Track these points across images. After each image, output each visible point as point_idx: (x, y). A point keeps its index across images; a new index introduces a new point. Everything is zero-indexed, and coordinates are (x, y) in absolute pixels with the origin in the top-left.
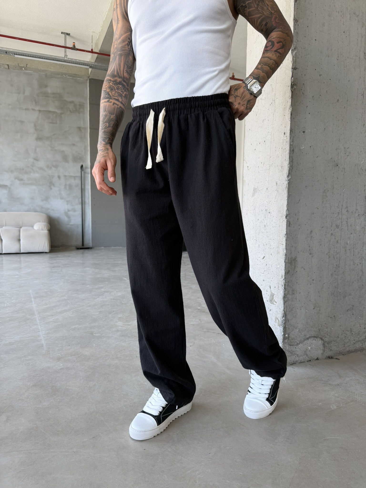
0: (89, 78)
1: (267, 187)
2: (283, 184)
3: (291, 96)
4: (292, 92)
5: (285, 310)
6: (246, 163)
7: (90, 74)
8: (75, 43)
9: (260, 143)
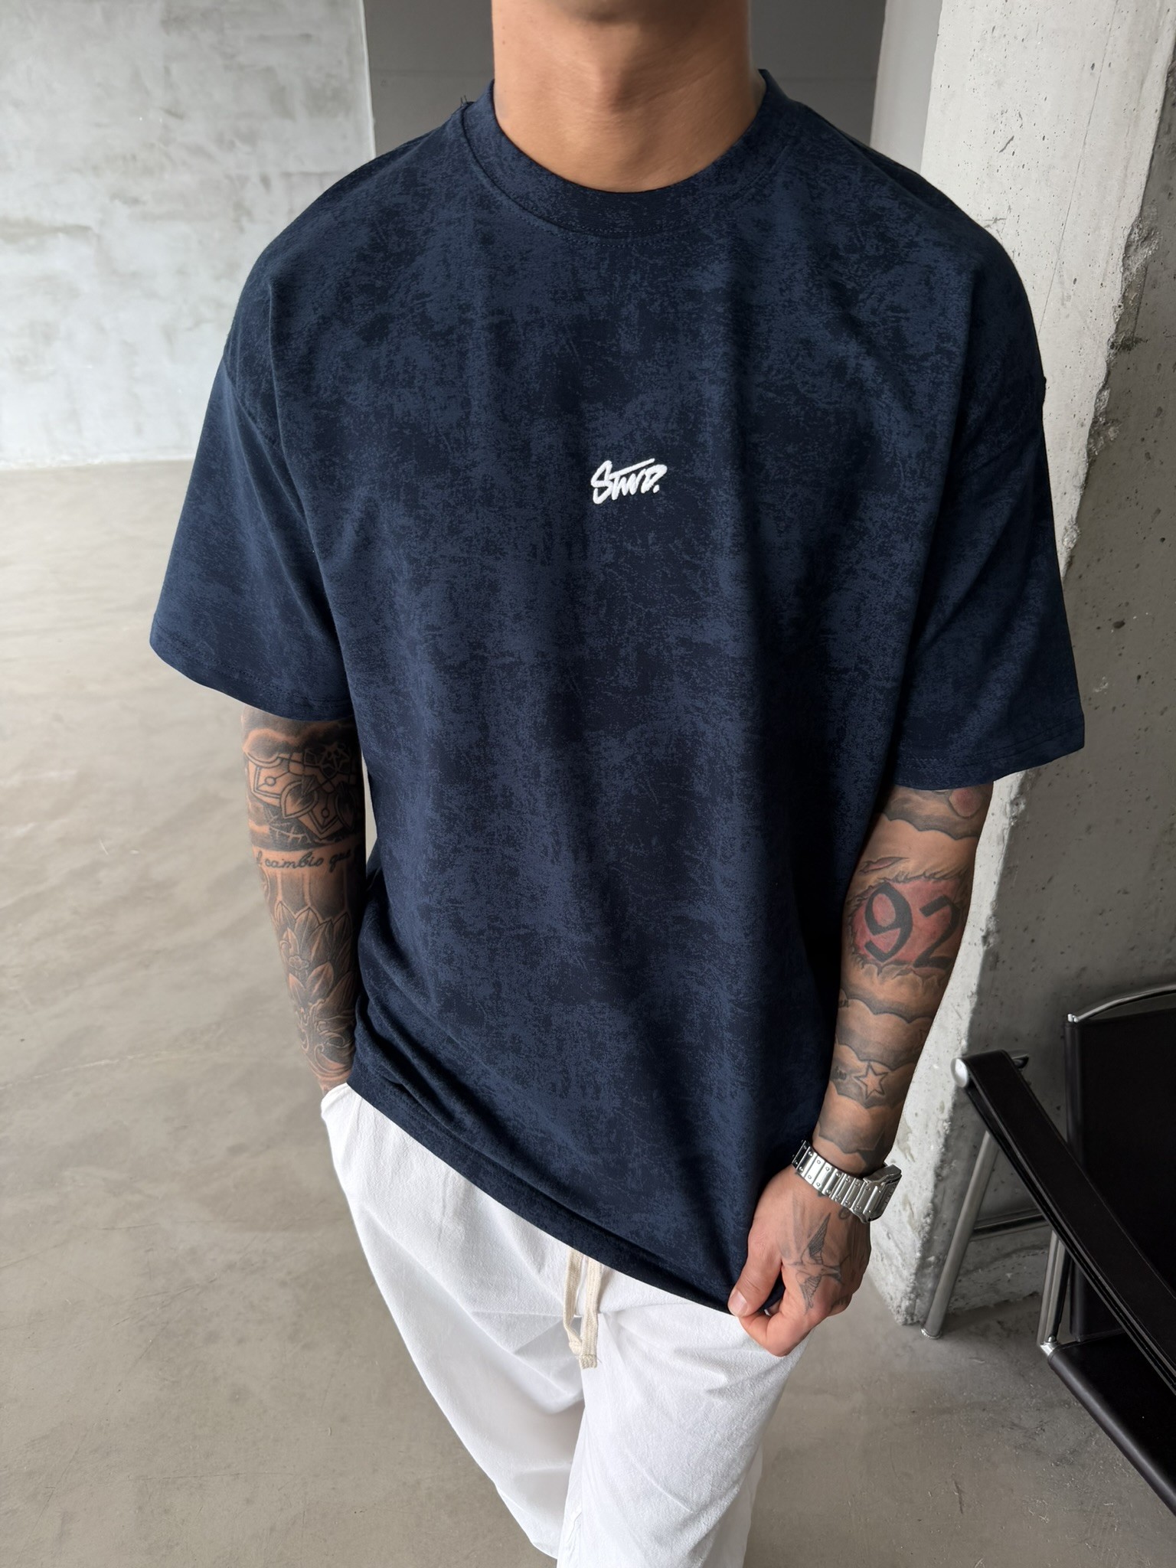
3: (1082, 478)
4: (1092, 461)
5: (936, 1201)
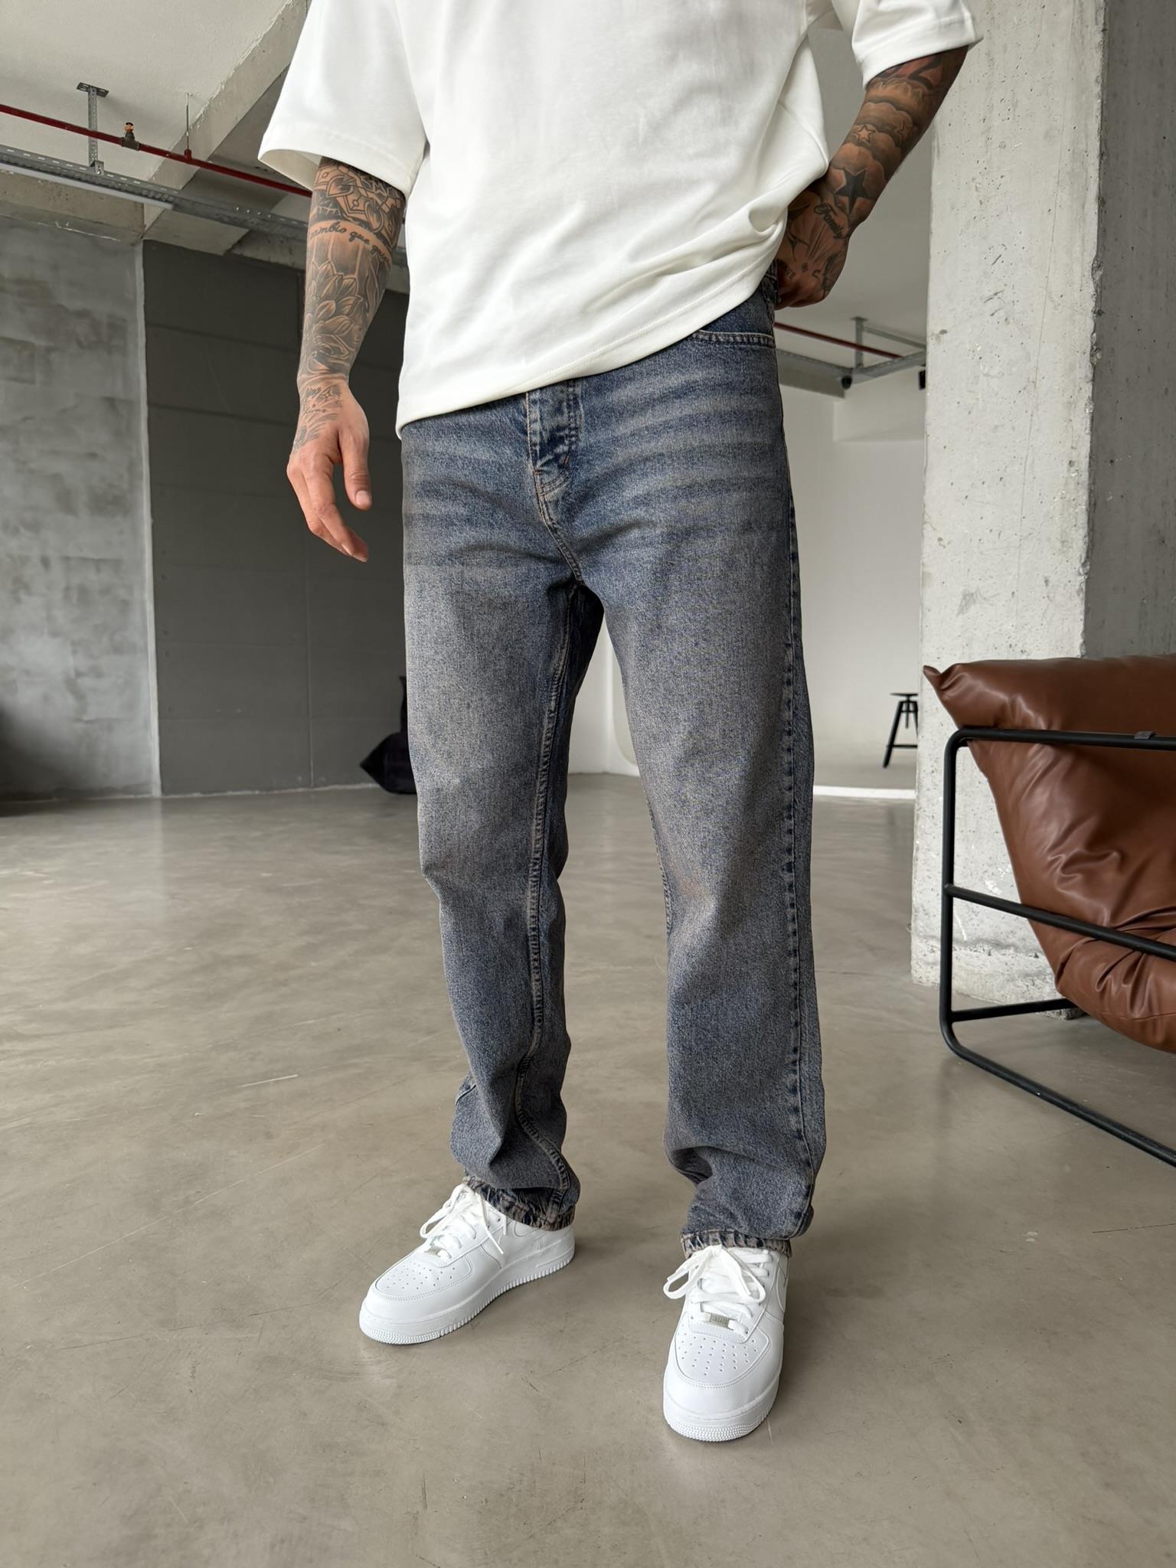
0: (142, 237)
1: (1012, 591)
2: (1070, 582)
3: (1090, 376)
4: (1094, 368)
6: (934, 529)
7: (151, 227)
8: (132, 125)
9: (983, 483)
